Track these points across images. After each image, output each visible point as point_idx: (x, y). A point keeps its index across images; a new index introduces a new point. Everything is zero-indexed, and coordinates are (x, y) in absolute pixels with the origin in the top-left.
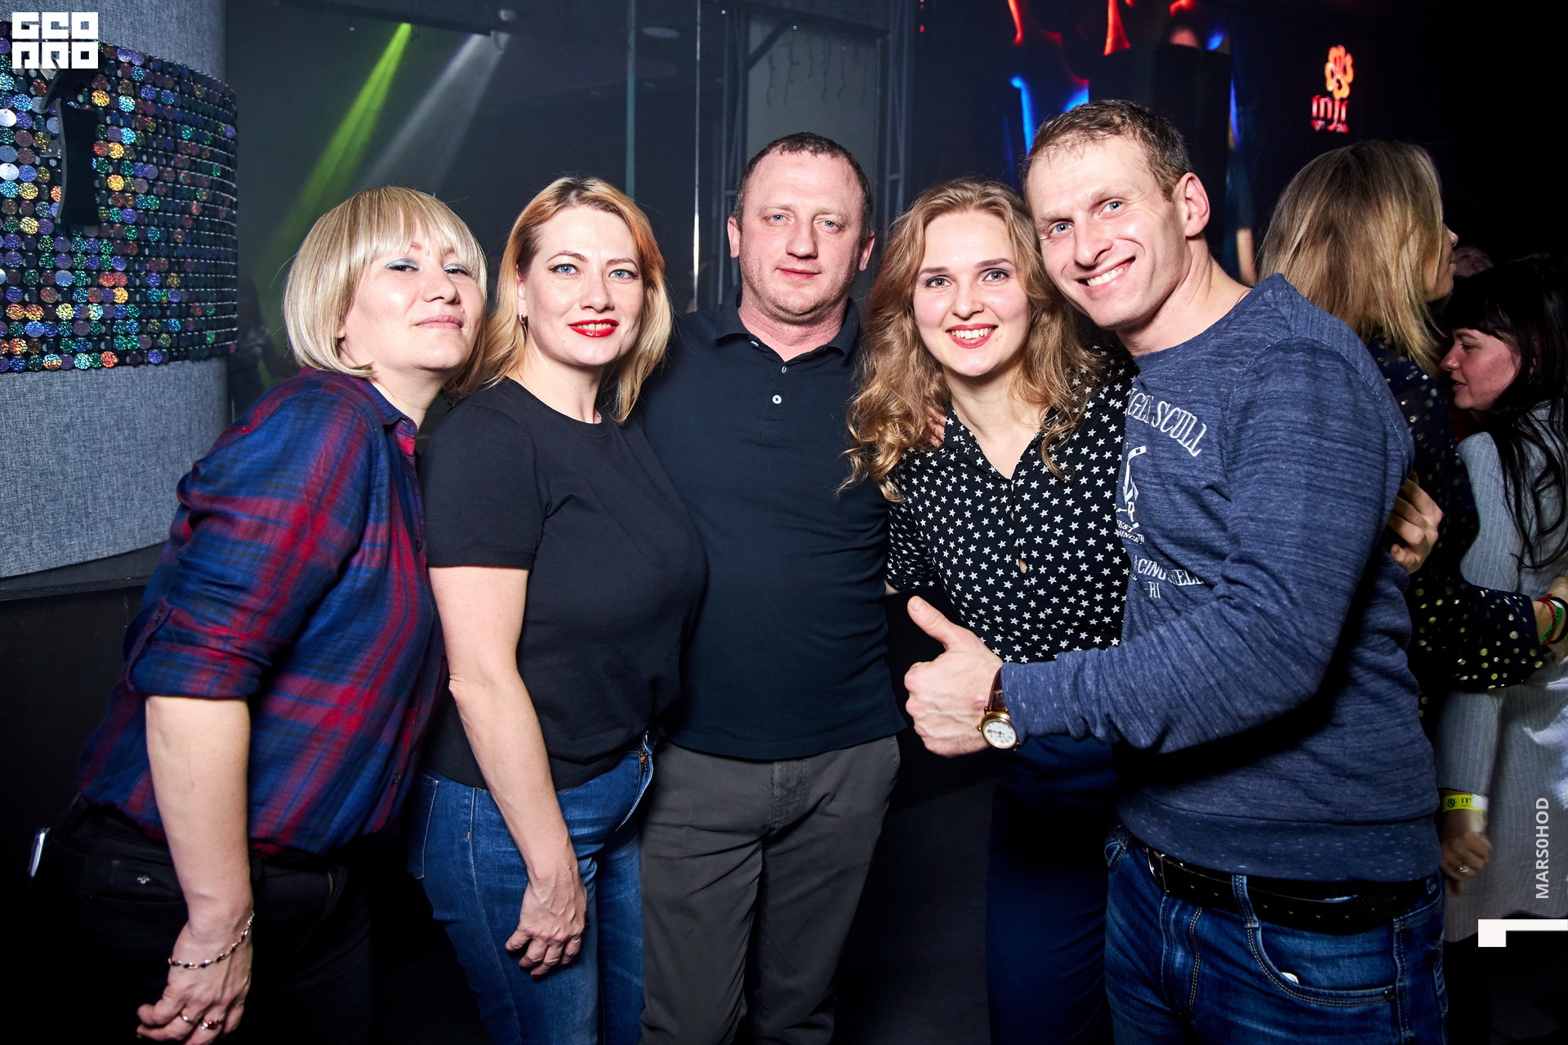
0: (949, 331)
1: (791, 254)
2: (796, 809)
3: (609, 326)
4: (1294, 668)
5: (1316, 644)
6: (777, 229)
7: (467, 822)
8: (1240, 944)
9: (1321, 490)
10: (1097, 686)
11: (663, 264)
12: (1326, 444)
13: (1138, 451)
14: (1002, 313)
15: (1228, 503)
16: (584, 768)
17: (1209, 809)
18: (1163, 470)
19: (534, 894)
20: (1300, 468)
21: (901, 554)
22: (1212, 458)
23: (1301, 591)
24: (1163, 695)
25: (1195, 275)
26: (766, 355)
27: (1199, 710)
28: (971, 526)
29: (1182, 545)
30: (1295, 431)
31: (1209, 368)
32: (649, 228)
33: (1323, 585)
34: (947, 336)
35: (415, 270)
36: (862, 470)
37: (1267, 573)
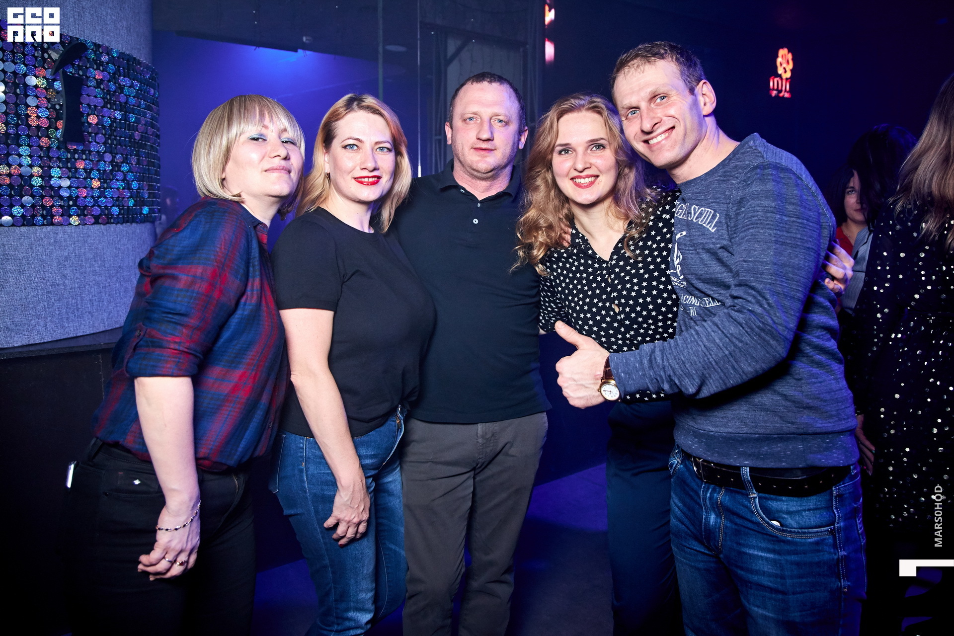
0: (572, 179)
1: (478, 139)
2: (491, 451)
3: (376, 179)
4: (772, 342)
5: (784, 328)
6: (471, 126)
7: (302, 457)
8: (747, 507)
9: (783, 243)
10: (663, 360)
11: (407, 143)
12: (786, 219)
13: (681, 234)
14: (602, 168)
15: (733, 257)
16: (366, 425)
17: (727, 430)
18: (695, 242)
19: (340, 496)
20: (771, 232)
21: (547, 310)
22: (723, 231)
23: (774, 299)
24: (700, 362)
25: (710, 136)
26: (469, 197)
27: (721, 370)
28: (586, 288)
29: (707, 283)
30: (768, 212)
31: (719, 184)
32: (398, 122)
33: (787, 296)
34: (571, 182)
35: (265, 140)
36: (524, 259)
37: (755, 291)
